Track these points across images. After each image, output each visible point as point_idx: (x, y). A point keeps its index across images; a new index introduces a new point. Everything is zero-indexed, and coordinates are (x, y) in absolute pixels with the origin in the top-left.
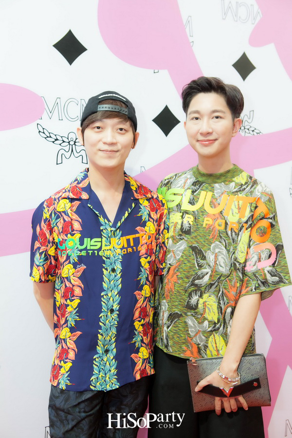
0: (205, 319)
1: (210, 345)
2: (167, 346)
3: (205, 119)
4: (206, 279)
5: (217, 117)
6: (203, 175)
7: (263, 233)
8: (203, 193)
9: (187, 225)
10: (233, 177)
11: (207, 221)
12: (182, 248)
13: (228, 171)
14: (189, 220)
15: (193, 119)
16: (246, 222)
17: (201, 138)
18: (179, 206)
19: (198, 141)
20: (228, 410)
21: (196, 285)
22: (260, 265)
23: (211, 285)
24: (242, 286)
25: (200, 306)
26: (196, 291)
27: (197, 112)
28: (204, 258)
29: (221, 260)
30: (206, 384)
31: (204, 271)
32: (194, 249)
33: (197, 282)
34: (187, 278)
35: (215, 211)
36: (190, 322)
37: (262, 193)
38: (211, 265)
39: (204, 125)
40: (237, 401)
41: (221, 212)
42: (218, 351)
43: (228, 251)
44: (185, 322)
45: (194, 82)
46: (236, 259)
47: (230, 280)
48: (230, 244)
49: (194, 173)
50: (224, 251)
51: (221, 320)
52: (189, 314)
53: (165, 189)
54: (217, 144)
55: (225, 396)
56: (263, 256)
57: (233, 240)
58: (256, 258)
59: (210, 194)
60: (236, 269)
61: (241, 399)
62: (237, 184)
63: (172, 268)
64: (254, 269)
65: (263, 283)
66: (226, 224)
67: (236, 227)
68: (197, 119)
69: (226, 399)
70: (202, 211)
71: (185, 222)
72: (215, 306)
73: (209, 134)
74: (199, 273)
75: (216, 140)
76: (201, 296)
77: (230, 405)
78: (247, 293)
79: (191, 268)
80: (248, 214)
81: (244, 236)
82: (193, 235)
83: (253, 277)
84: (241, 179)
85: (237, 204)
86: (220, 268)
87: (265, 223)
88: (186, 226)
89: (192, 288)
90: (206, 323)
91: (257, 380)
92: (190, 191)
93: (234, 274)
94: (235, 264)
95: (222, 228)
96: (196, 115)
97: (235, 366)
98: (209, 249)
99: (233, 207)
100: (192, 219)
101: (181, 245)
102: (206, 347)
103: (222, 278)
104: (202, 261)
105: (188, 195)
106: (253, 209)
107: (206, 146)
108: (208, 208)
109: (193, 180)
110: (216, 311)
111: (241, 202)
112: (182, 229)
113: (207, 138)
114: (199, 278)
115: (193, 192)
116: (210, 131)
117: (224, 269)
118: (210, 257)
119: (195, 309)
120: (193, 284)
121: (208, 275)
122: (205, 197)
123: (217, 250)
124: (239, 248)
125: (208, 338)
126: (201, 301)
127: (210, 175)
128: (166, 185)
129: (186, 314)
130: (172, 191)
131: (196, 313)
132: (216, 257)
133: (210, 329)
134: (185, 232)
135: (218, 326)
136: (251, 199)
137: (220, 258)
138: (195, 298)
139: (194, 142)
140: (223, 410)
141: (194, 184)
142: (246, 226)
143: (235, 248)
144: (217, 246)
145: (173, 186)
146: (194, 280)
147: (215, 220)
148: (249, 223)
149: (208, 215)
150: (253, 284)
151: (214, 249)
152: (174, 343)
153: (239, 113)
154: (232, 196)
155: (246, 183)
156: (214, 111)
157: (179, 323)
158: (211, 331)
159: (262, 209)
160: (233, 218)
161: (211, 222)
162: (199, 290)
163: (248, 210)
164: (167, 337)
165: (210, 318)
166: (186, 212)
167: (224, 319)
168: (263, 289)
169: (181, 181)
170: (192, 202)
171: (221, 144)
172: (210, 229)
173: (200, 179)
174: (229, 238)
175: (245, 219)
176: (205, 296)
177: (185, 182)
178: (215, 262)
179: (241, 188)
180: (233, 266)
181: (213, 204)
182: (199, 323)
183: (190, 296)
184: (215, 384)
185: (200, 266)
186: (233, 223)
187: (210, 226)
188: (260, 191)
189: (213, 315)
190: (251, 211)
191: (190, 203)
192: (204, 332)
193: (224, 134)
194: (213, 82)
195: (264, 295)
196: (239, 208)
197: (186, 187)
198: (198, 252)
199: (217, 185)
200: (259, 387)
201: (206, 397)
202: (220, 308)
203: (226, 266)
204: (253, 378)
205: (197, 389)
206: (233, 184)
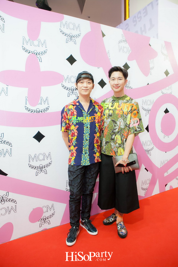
0: (117, 143)
1: (118, 151)
2: (105, 152)
3: (116, 80)
4: (117, 130)
5: (120, 79)
6: (115, 98)
7: (135, 115)
8: (116, 103)
9: (111, 114)
10: (125, 98)
11: (117, 112)
12: (109, 121)
13: (123, 96)
14: (111, 112)
15: (112, 80)
16: (130, 111)
17: (115, 86)
18: (108, 108)
19: (114, 87)
20: (126, 171)
21: (114, 132)
22: (134, 125)
23: (119, 132)
24: (129, 132)
25: (115, 139)
26: (114, 134)
27: (114, 78)
28: (116, 123)
29: (122, 124)
30: (119, 163)
31: (116, 127)
32: (113, 121)
33: (114, 131)
34: (111, 130)
35: (120, 109)
36: (112, 144)
37: (134, 102)
38: (119, 125)
39: (116, 82)
40: (129, 168)
41: (121, 109)
42: (121, 153)
43: (124, 121)
44: (111, 144)
45: (112, 68)
46: (126, 123)
47: (125, 130)
48: (124, 119)
49: (113, 98)
50: (123, 121)
51: (122, 143)
52: (112, 141)
53: (103, 103)
54: (120, 87)
55: (125, 167)
56: (135, 122)
57: (126, 117)
58: (133, 123)
59: (118, 103)
60: (127, 126)
61: (130, 167)
62: (126, 100)
63: (106, 127)
64: (132, 126)
65: (135, 131)
66: (123, 112)
67: (126, 113)
68: (113, 80)
69: (125, 168)
70: (115, 109)
71: (110, 113)
72: (120, 138)
73: (118, 85)
74: (115, 128)
75: (120, 86)
76: (115, 136)
77: (126, 170)
78: (130, 134)
79: (112, 127)
80: (130, 109)
81: (129, 116)
82: (113, 116)
83: (132, 129)
84: (128, 98)
85: (126, 106)
86: (121, 126)
87: (135, 112)
88: (110, 114)
89: (113, 133)
90: (117, 144)
91: (135, 161)
92: (111, 103)
93: (126, 128)
94: (126, 125)
95: (122, 114)
96: (113, 79)
97: (127, 157)
98: (118, 120)
99: (125, 107)
100: (112, 111)
101: (109, 120)
102: (117, 152)
103: (122, 130)
104: (115, 124)
105: (111, 104)
106: (132, 107)
107: (117, 88)
108: (117, 108)
109: (112, 100)
110: (120, 140)
111: (128, 105)
112: (109, 115)
113: (117, 86)
114: (115, 130)
115: (112, 103)
116: (118, 84)
117: (122, 127)
118: (118, 123)
119: (114, 140)
120: (113, 132)
121: (118, 129)
122: (116, 105)
123: (120, 121)
124: (127, 120)
125: (118, 149)
126: (115, 137)
127: (118, 98)
128: (103, 102)
129: (111, 141)
130: (106, 103)
131: (114, 141)
132: (120, 123)
133: (118, 146)
134: (110, 116)
135: (121, 145)
136: (131, 104)
137: (121, 123)
138: (113, 136)
139: (113, 87)
140: (124, 172)
141: (113, 101)
142: (130, 112)
143: (126, 120)
144: (120, 120)
145: (106, 102)
146: (113, 130)
147: (119, 111)
148: (131, 112)
149: (117, 110)
150: (132, 131)
151: (119, 120)
152: (107, 151)
153: (127, 78)
154: (125, 104)
155: (129, 100)
156: (119, 77)
157: (109, 144)
158: (119, 147)
159: (135, 107)
160: (125, 110)
161: (118, 112)
162: (115, 134)
163: (130, 108)
164: (105, 149)
165: (118, 143)
166: (110, 110)
167: (123, 143)
168: (135, 132)
169: (108, 100)
170: (112, 106)
171: (121, 88)
172: (118, 114)
173: (114, 99)
174: (124, 116)
175: (129, 111)
176: (117, 135)
177: (110, 101)
178: (120, 124)
179: (128, 101)
180: (126, 126)
181: (119, 107)
182: (115, 144)
183: (112, 135)
184: (121, 163)
185: (115, 126)
186: (125, 112)
187: (118, 113)
188: (134, 101)
189: (119, 141)
190: (131, 108)
191: (111, 107)
192: (117, 147)
193: (122, 85)
194: (119, 68)
195: (136, 135)
196: (127, 107)
197: (110, 102)
198: (114, 121)
199: (120, 101)
200: (135, 163)
201: (119, 168)
202: (122, 139)
203: (123, 126)
204: (133, 160)
205: (116, 165)
206: (125, 100)
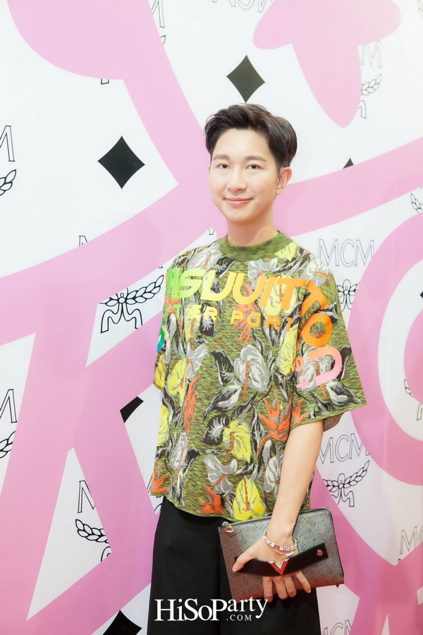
0: (233, 457)
1: (238, 494)
2: (179, 499)
3: (236, 168)
4: (234, 399)
5: (254, 167)
6: (233, 249)
7: (320, 333)
8: (232, 275)
9: (209, 322)
10: (276, 250)
11: (236, 316)
12: (202, 355)
13: (269, 243)
14: (210, 313)
15: (218, 166)
16: (291, 316)
17: (229, 195)
18: (197, 294)
19: (225, 199)
20: (283, 596)
21: (220, 409)
22: (319, 380)
23: (241, 408)
24: (292, 409)
25: (226, 439)
26: (219, 417)
27: (225, 157)
28: (231, 369)
29: (255, 372)
30: (249, 558)
31: (231, 387)
32: (217, 356)
33: (221, 404)
34: (208, 398)
35: (248, 301)
36: (210, 464)
37: (315, 273)
38: (241, 379)
39: (234, 177)
40: (295, 579)
41: (256, 302)
42: (248, 504)
43: (266, 358)
44: (203, 464)
45: (223, 112)
46: (277, 370)
47: (270, 401)
48: (268, 348)
49: (222, 246)
50: (260, 359)
51: (256, 459)
52: (208, 451)
53: (178, 270)
54: (252, 203)
55: (277, 574)
56: (323, 366)
57: (273, 341)
58: (312, 370)
59: (241, 275)
60: (278, 384)
61: (300, 576)
62: (280, 261)
63: (191, 384)
64: (310, 386)
65: (326, 406)
66: (263, 318)
67: (277, 323)
68: (225, 166)
69: (278, 578)
70: (230, 301)
71: (206, 318)
72: (248, 438)
73: (240, 190)
74: (224, 391)
75: (251, 199)
76: (227, 425)
77: (285, 587)
78: (303, 422)
79: (212, 383)
80: (293, 303)
81: (289, 335)
82: (217, 336)
83: (311, 398)
84: (287, 253)
85: (278, 288)
86: (254, 383)
88: (207, 323)
89: (214, 414)
90: (234, 463)
91: (322, 547)
92: (213, 273)
93: (275, 391)
94: (276, 377)
95: (257, 325)
96: (224, 162)
97: (289, 528)
98: (238, 356)
99: (273, 293)
100: (216, 312)
101: (200, 351)
102: (233, 496)
103: (258, 398)
104: (228, 374)
105: (211, 278)
106: (301, 297)
107: (236, 207)
108: (238, 296)
109: (219, 256)
110: (249, 446)
111: (284, 286)
112: (201, 328)
113: (239, 196)
114: (224, 398)
115: (218, 274)
116: (243, 186)
117: (259, 385)
118: (240, 367)
119: (218, 444)
120: (215, 408)
121: (237, 394)
122: (234, 280)
123: (249, 358)
124: (281, 353)
125: (235, 483)
126: (227, 432)
127: (243, 249)
128: (179, 264)
129: (204, 451)
130: (189, 272)
131: (220, 449)
132: (248, 367)
133: (239, 472)
134: (206, 332)
135: (250, 467)
136: (299, 282)
137: (253, 368)
138: (217, 428)
139: (219, 200)
140: (275, 596)
141: (220, 262)
142: (290, 321)
143: (276, 354)
144: (248, 352)
145: (190, 265)
146: (217, 401)
147: (247, 313)
148: (295, 317)
149: (238, 306)
150: (311, 408)
151: (245, 356)
152: (188, 493)
154: (272, 278)
155: (294, 259)
156: (250, 158)
157: (196, 462)
158: (242, 475)
159: (317, 298)
160: (272, 310)
161: (241, 317)
162: (225, 416)
163: (294, 298)
164: (182, 484)
165: (239, 456)
166: (208, 303)
167: (261, 458)
168: (326, 414)
169: (201, 258)
170: (215, 289)
171: (258, 206)
172: (240, 326)
173: (229, 255)
174: (267, 340)
175: (289, 312)
176: (233, 424)
177: (207, 260)
178: (247, 374)
179: (286, 267)
180: (274, 380)
181: (245, 291)
182: (224, 463)
183: (210, 424)
184: (262, 558)
185: (226, 382)
186: (273, 317)
187: (240, 322)
188: (313, 269)
189: (244, 452)
190: (299, 299)
191: (213, 289)
192: (231, 476)
193: (262, 192)
194: (251, 114)
195: (328, 423)
196: (281, 295)
197: (209, 266)
198: (222, 360)
199: (252, 263)
200: (325, 556)
201: (251, 579)
202: (254, 442)
203: (263, 379)
204: (317, 544)
205: (236, 568)
206: (274, 261)
